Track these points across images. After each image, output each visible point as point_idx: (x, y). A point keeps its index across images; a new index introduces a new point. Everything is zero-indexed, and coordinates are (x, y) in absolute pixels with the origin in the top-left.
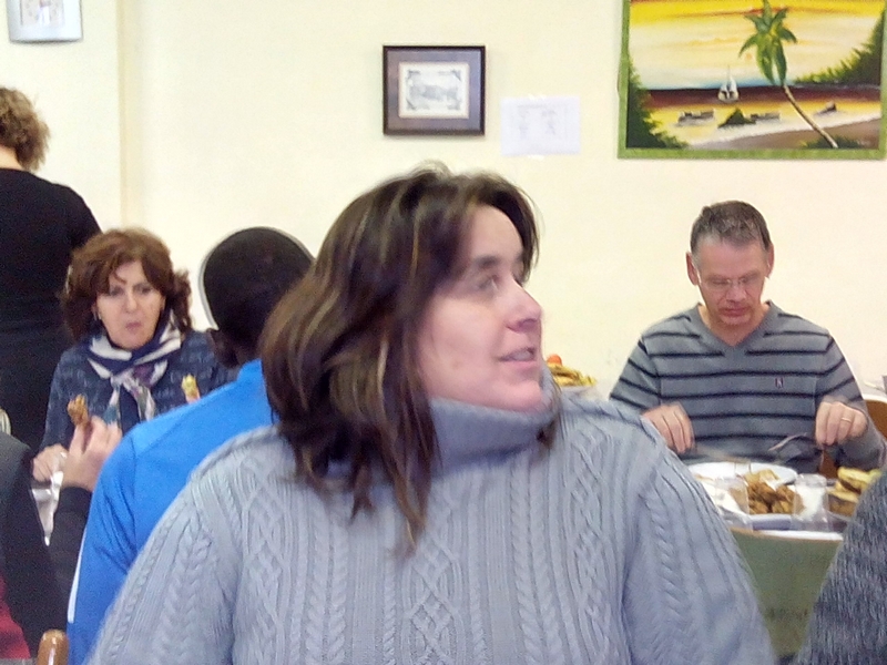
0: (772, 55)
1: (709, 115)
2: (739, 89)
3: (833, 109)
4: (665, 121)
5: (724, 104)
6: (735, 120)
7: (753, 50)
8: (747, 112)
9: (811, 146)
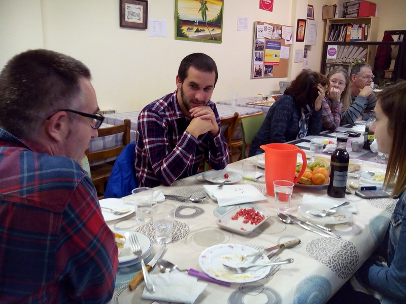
0: (204, 14)
1: (192, 29)
2: (198, 22)
3: (214, 30)
4: (185, 29)
5: (196, 26)
6: (197, 31)
7: (201, 11)
8: (200, 29)
9: (210, 39)
